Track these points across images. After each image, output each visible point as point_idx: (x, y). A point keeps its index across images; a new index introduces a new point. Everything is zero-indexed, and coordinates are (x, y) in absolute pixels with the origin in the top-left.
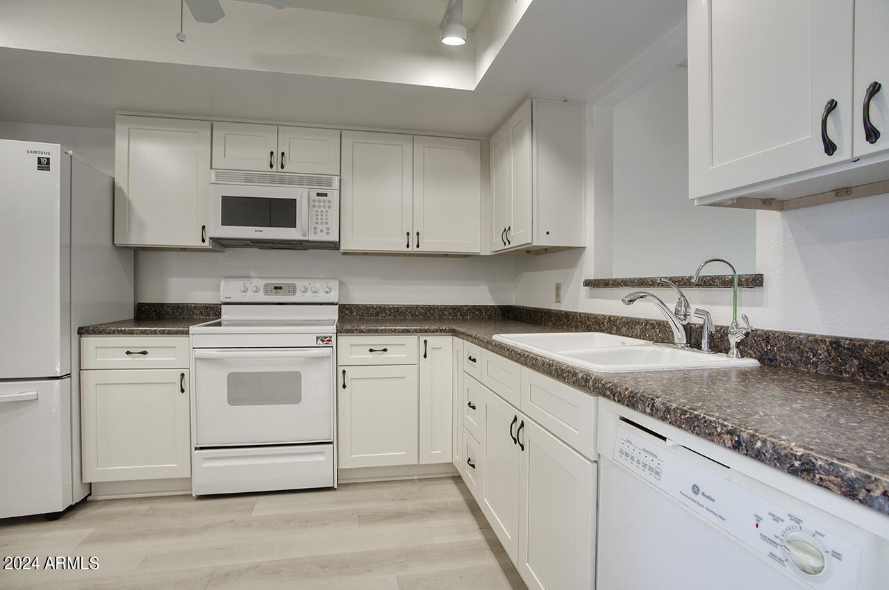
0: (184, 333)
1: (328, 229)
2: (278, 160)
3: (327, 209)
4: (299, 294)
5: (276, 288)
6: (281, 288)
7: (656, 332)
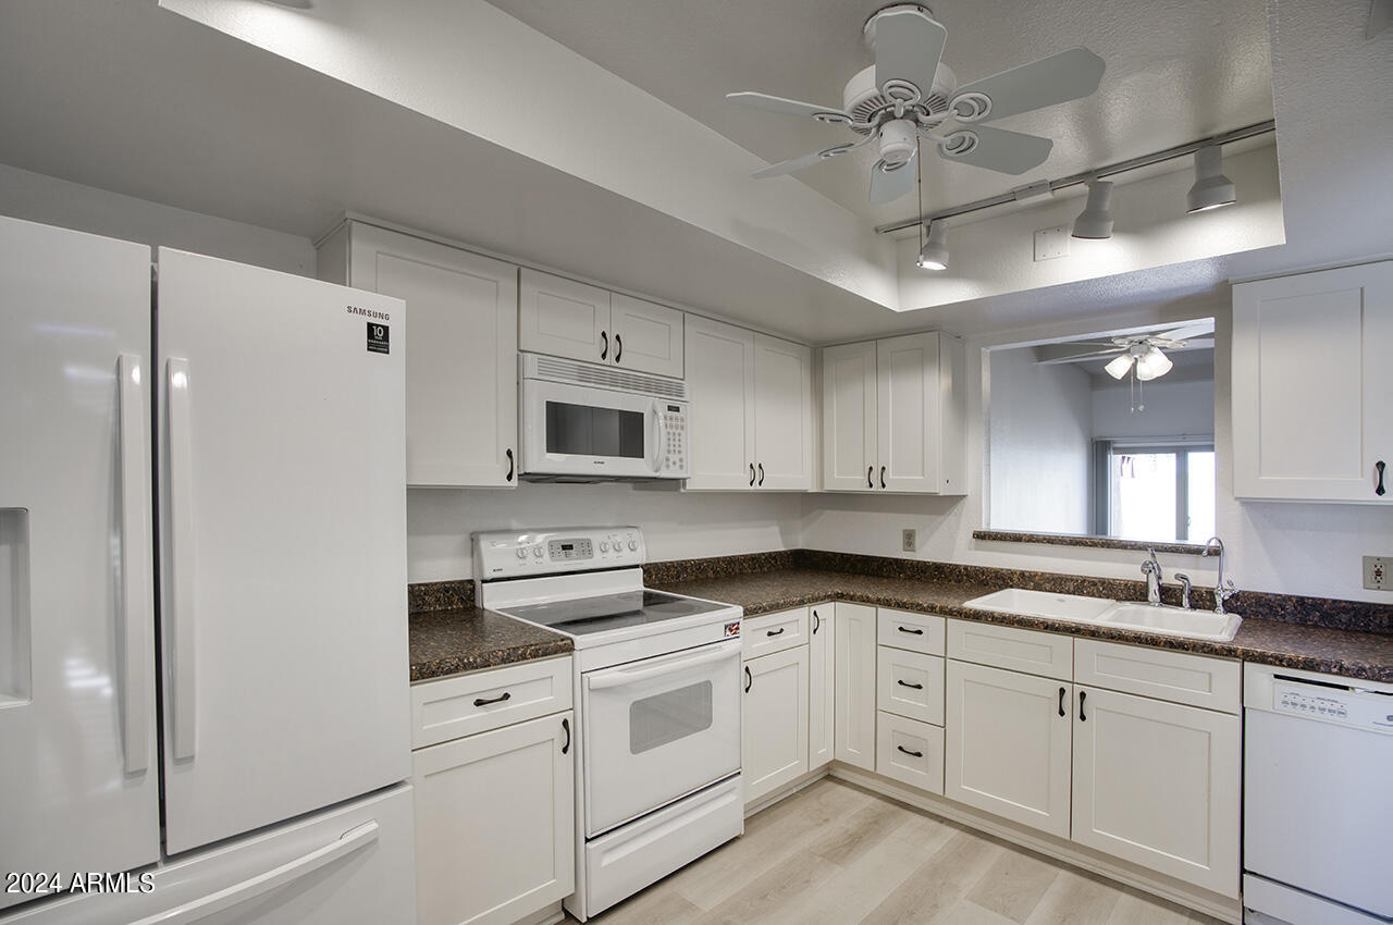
0: (567, 650)
1: (681, 460)
2: (613, 347)
3: (679, 431)
4: (597, 553)
5: (564, 547)
6: (571, 547)
7: (1098, 589)
